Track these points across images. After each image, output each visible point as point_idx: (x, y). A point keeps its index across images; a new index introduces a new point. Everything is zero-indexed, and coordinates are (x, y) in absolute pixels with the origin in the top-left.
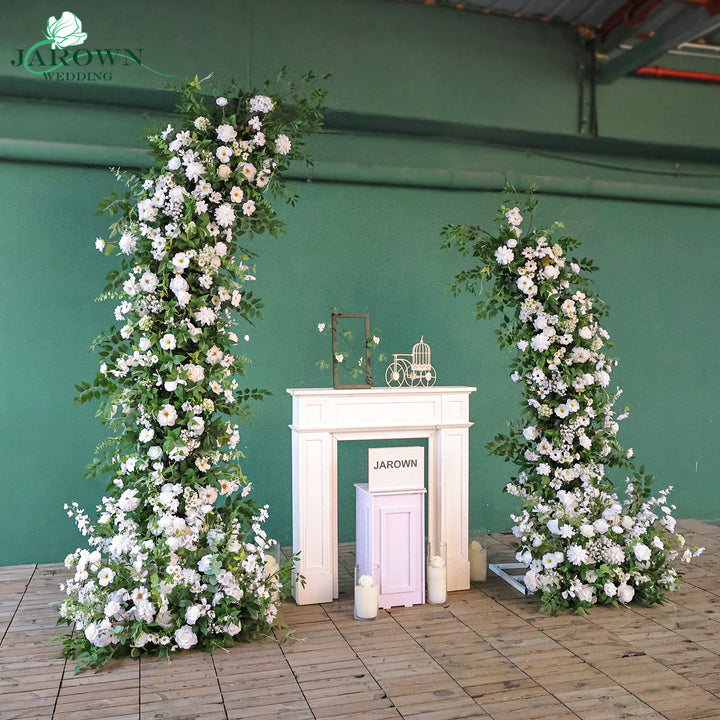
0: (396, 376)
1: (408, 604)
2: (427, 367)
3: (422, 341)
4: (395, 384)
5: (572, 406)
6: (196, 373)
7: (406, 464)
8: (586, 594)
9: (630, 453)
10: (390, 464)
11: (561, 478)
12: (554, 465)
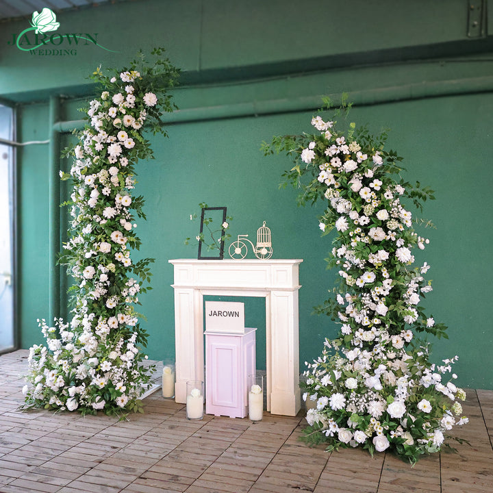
0: (238, 251)
1: (233, 416)
2: (269, 244)
3: (264, 226)
4: (238, 257)
5: (369, 277)
6: (105, 247)
7: (231, 314)
8: (344, 436)
9: (430, 322)
10: (220, 313)
11: (360, 337)
12: (357, 326)
